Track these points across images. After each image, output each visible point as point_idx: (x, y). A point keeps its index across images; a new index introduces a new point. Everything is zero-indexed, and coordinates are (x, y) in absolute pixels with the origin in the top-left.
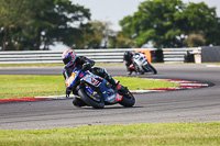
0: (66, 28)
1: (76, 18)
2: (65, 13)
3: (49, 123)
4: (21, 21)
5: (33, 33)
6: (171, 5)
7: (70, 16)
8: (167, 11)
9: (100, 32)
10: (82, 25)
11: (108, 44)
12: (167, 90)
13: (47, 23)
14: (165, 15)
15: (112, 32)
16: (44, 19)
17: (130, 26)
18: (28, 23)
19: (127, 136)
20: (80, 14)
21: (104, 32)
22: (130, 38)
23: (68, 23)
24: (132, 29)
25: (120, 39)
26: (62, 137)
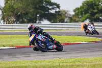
0: (49, 13)
1: (53, 9)
2: (48, 6)
3: (41, 57)
4: (28, 10)
5: (33, 15)
6: (97, 2)
7: (50, 7)
8: (96, 5)
9: (65, 15)
10: (56, 12)
11: (68, 21)
12: (96, 42)
13: (40, 11)
14: (95, 7)
15: (70, 15)
16: (38, 9)
17: (78, 12)
18: (31, 11)
19: (77, 63)
20: (55, 6)
21: (66, 15)
22: (79, 18)
23: (50, 11)
24: (79, 14)
25: (74, 18)
26: (47, 64)
